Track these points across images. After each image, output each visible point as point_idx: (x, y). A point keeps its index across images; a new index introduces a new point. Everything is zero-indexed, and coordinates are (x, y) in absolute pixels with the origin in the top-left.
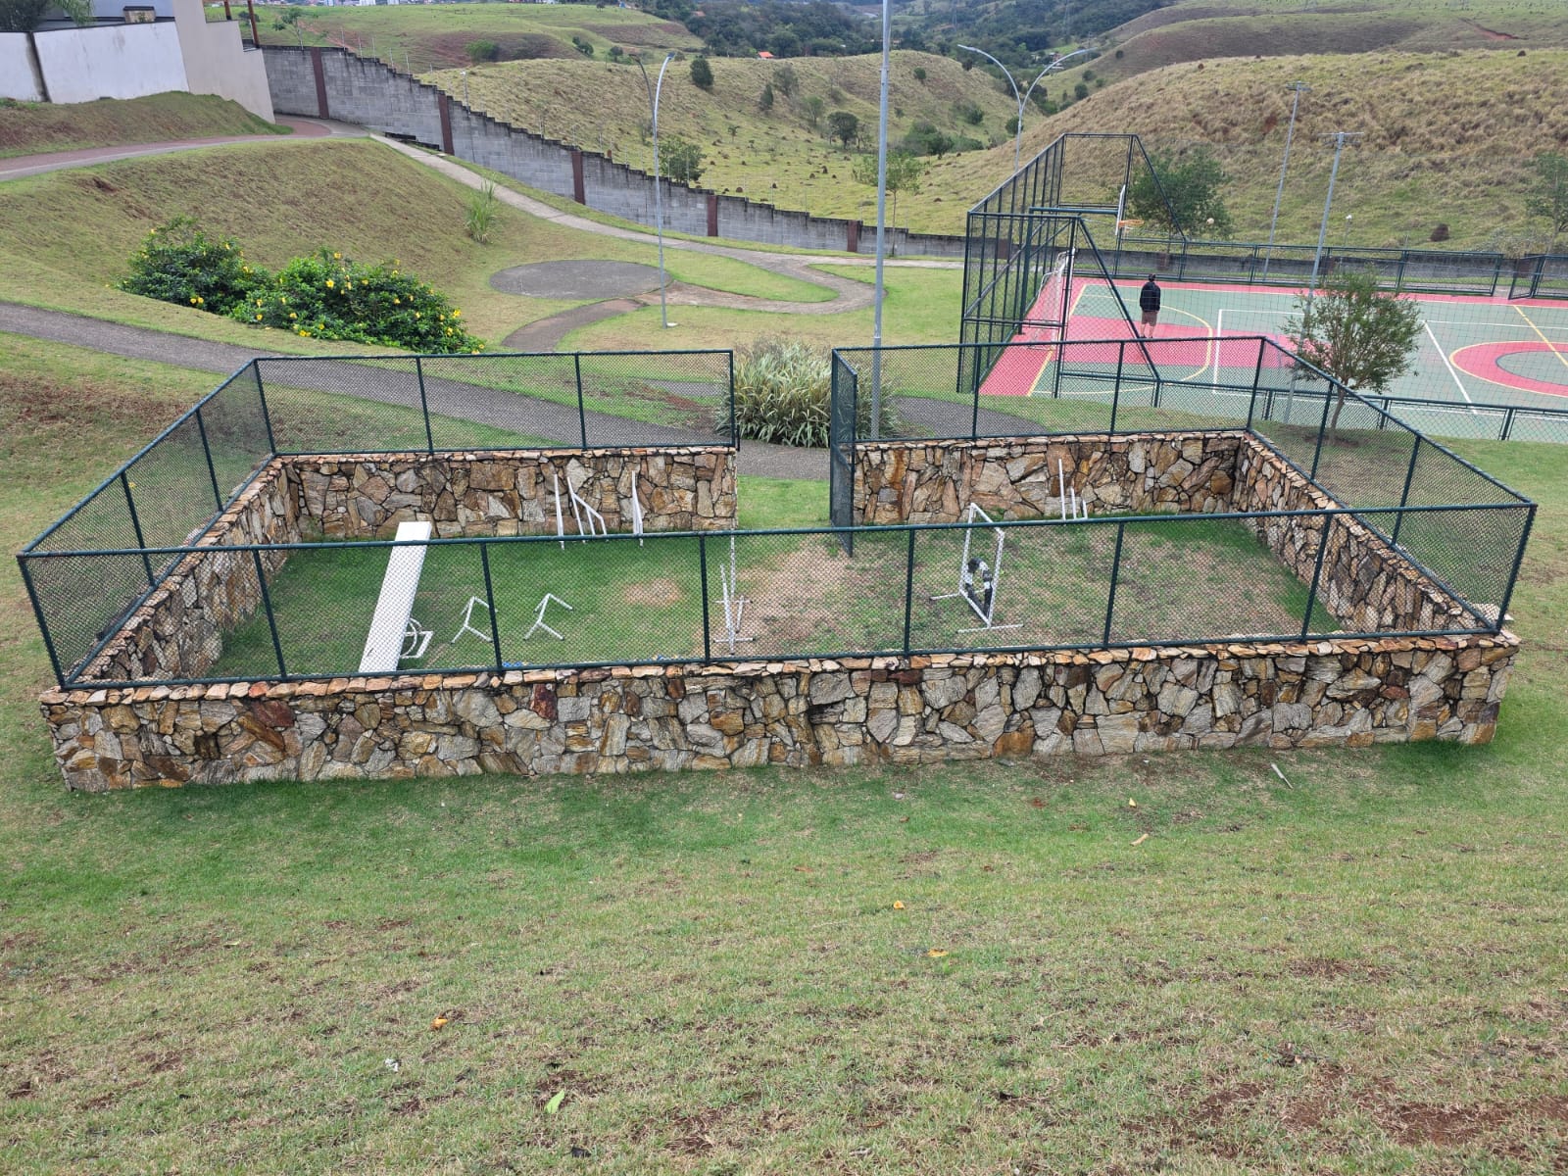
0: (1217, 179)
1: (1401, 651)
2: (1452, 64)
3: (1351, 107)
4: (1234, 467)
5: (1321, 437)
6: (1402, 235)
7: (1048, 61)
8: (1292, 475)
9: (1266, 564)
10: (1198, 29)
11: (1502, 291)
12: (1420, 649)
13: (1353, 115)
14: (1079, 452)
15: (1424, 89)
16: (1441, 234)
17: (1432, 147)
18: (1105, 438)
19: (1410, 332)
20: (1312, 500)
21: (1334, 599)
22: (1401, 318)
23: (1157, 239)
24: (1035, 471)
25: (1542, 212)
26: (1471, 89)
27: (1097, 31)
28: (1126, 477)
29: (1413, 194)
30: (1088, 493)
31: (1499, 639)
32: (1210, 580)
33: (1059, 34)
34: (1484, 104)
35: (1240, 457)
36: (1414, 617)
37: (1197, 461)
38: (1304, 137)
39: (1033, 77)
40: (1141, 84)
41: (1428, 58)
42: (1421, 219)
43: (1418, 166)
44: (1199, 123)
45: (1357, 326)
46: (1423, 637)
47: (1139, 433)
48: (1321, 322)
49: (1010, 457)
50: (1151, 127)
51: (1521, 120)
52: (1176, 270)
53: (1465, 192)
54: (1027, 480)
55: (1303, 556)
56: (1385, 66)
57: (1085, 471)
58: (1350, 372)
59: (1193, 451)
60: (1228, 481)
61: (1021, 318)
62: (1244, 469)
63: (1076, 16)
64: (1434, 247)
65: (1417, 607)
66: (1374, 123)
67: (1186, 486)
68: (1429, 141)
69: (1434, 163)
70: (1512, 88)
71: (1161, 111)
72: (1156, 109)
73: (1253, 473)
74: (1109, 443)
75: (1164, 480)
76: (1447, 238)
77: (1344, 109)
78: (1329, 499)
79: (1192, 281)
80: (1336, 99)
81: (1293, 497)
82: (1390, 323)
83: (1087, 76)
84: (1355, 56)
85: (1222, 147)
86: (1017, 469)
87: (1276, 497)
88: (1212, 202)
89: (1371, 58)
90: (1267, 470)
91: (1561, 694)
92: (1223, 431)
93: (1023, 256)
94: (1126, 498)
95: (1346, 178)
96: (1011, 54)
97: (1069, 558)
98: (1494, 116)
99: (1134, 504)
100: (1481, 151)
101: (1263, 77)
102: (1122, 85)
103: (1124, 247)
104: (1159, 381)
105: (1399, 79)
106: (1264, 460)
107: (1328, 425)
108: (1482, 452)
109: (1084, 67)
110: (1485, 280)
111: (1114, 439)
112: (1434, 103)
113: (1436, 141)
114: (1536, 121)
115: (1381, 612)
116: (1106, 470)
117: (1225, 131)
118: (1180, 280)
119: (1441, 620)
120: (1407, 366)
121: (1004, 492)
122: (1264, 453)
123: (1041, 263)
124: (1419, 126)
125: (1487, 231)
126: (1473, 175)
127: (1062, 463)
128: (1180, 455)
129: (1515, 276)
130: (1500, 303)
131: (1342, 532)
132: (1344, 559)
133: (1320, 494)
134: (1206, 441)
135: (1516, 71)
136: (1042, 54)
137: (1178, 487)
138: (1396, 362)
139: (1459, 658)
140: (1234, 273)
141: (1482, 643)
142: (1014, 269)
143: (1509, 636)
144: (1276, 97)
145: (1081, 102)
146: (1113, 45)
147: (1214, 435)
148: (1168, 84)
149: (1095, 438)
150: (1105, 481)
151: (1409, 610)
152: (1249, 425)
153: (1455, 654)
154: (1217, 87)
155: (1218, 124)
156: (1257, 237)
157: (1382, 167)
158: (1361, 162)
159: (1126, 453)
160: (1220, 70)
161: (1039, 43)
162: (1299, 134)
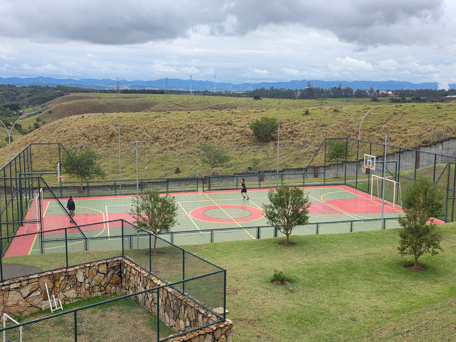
0: (95, 157)
1: (194, 337)
2: (168, 116)
3: (139, 130)
4: (121, 272)
5: (150, 253)
6: (165, 172)
7: (20, 114)
8: (143, 272)
9: (140, 310)
10: (80, 103)
11: (200, 189)
12: (201, 335)
13: (141, 133)
14: (54, 279)
15: (162, 124)
16: (178, 171)
17: (169, 143)
18: (65, 270)
19: (174, 210)
20: (152, 281)
21: (168, 320)
22: (170, 205)
23: (76, 181)
24: (34, 291)
25: (206, 162)
26: (176, 124)
27: (39, 103)
28: (77, 285)
29: (165, 159)
30: (61, 295)
31: (226, 323)
32: (119, 323)
33: (24, 104)
34: (181, 128)
35: (122, 268)
36: (196, 320)
37: (105, 272)
38: (125, 140)
39: (14, 120)
40: (60, 123)
41: (161, 114)
42: (170, 166)
43: (165, 149)
44: (86, 137)
45: (156, 210)
46: (201, 329)
47: (79, 265)
48: (143, 209)
49: (22, 286)
50: (67, 139)
51: (193, 133)
52: (86, 192)
53: (182, 157)
54: (31, 295)
55: (153, 304)
56: (147, 116)
57: (58, 286)
58: (157, 227)
59: (103, 269)
60: (119, 278)
61: (22, 219)
62: (125, 272)
63: (30, 98)
64: (176, 176)
65: (197, 317)
66: (148, 135)
67: (103, 284)
68: (167, 141)
69: (170, 148)
70: (188, 123)
71: (70, 133)
72: (68, 132)
73: (128, 274)
74: (67, 272)
75: (93, 283)
76: (180, 172)
77: (137, 131)
78: (158, 279)
79: (93, 196)
80: (134, 128)
81: (145, 281)
82: (166, 208)
83: (38, 120)
84: (137, 113)
85: (96, 145)
86: (25, 292)
87: (138, 282)
88: (95, 166)
89: (142, 114)
90: (133, 271)
91: (250, 337)
92: (114, 258)
93: (19, 193)
94: (78, 294)
95: (143, 154)
96: (3, 112)
97: (56, 328)
98: (185, 132)
99: (82, 296)
100: (184, 143)
101: (107, 120)
102: (53, 123)
103: (63, 185)
104: (86, 238)
105: (153, 121)
106: (131, 267)
107: (152, 247)
108: (206, 249)
109: (36, 116)
110: (194, 186)
111: (68, 270)
112: (166, 128)
113: (169, 141)
114: (198, 133)
115: (185, 321)
116: (67, 284)
117: (96, 139)
118: (88, 196)
119: (205, 320)
120: (175, 222)
121: (21, 303)
122: (131, 265)
123: (28, 194)
124: (162, 136)
125: (192, 169)
126: (183, 151)
127: (47, 285)
128: (98, 272)
129: (203, 183)
130: (200, 193)
131: (165, 291)
132: (168, 302)
133: (154, 277)
134: (107, 264)
135: (188, 118)
136: (17, 112)
137: (99, 285)
138: (171, 221)
139: (214, 334)
140: (110, 191)
141: (221, 326)
142: (15, 198)
143: (229, 321)
144: (112, 127)
145: (37, 130)
146: (47, 108)
147: (110, 261)
148: (71, 123)
149: (60, 271)
150: (67, 288)
151: (194, 318)
152: (123, 254)
153: (213, 333)
154: (91, 124)
155: (93, 137)
156: (115, 177)
157: (154, 149)
158: (146, 148)
159: (75, 275)
160: (90, 118)
161: (15, 108)
162: (123, 140)
